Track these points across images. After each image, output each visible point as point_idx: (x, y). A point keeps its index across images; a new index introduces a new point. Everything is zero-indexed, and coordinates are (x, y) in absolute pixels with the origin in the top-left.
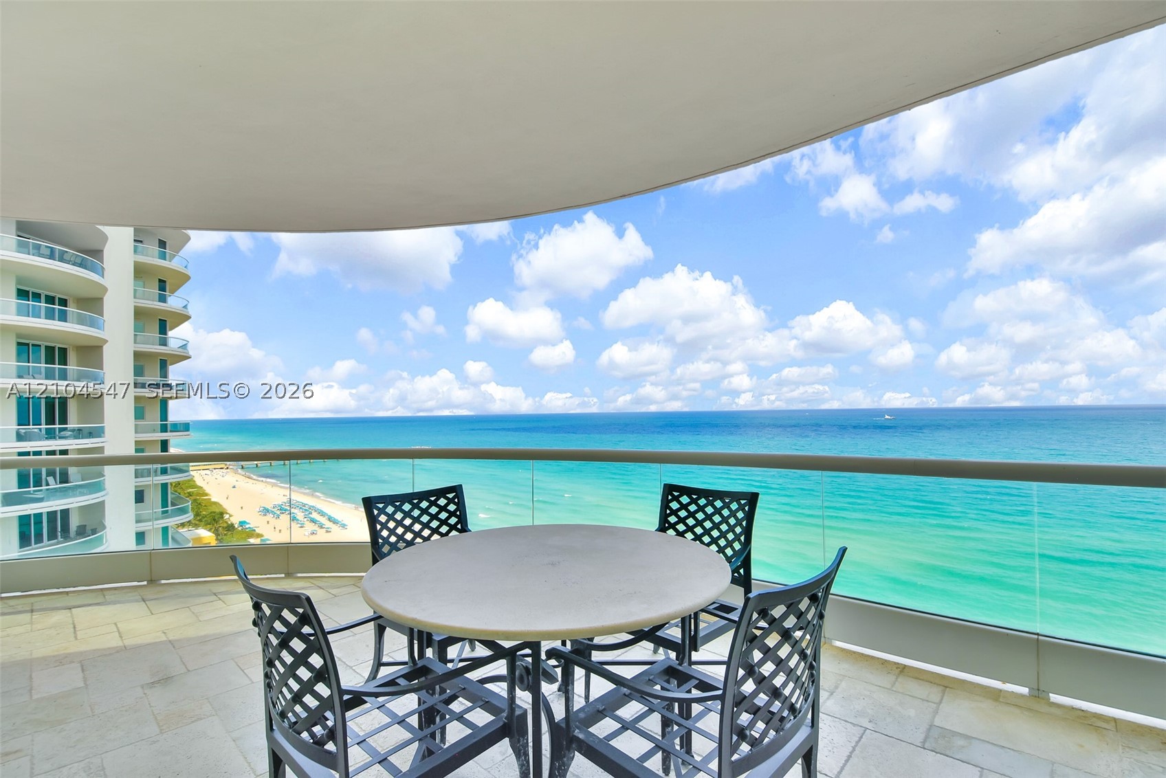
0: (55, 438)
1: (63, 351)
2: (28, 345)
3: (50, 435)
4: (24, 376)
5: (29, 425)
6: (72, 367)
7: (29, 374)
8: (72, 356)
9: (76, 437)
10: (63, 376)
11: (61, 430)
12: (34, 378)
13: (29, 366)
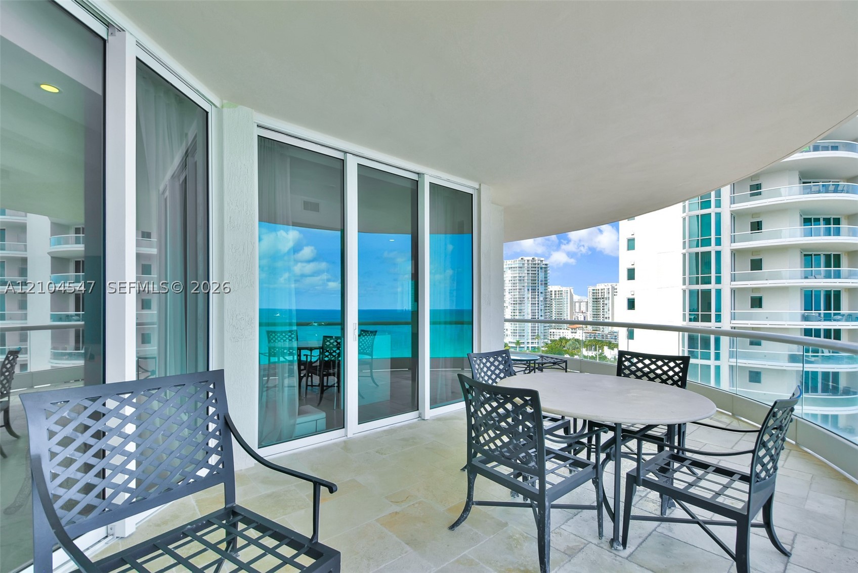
0: (830, 320)
1: (838, 258)
2: (811, 255)
3: (827, 318)
4: (809, 277)
5: (812, 310)
6: (844, 269)
7: (812, 275)
8: (844, 261)
9: (847, 320)
10: (838, 275)
11: (835, 314)
12: (816, 278)
13: (812, 270)
